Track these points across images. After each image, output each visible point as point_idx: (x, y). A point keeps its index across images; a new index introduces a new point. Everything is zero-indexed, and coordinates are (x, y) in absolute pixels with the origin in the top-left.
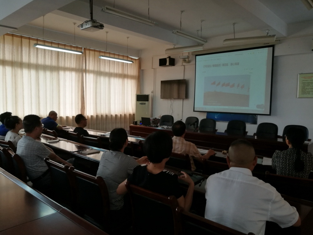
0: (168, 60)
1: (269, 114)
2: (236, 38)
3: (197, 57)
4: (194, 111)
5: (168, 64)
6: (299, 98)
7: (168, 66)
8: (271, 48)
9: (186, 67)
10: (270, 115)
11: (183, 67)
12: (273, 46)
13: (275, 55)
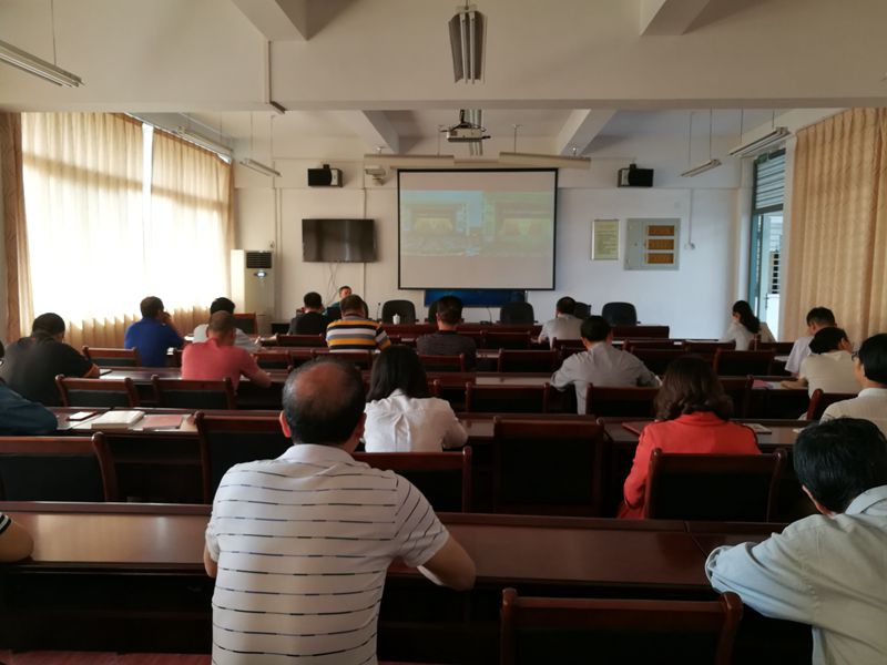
0: (334, 173)
1: (551, 287)
2: (517, 151)
3: (401, 174)
4: (399, 288)
5: (334, 181)
6: (595, 259)
7: (334, 186)
8: (554, 173)
9: (368, 191)
10: (554, 289)
11: (362, 192)
12: (556, 170)
13: (560, 185)
